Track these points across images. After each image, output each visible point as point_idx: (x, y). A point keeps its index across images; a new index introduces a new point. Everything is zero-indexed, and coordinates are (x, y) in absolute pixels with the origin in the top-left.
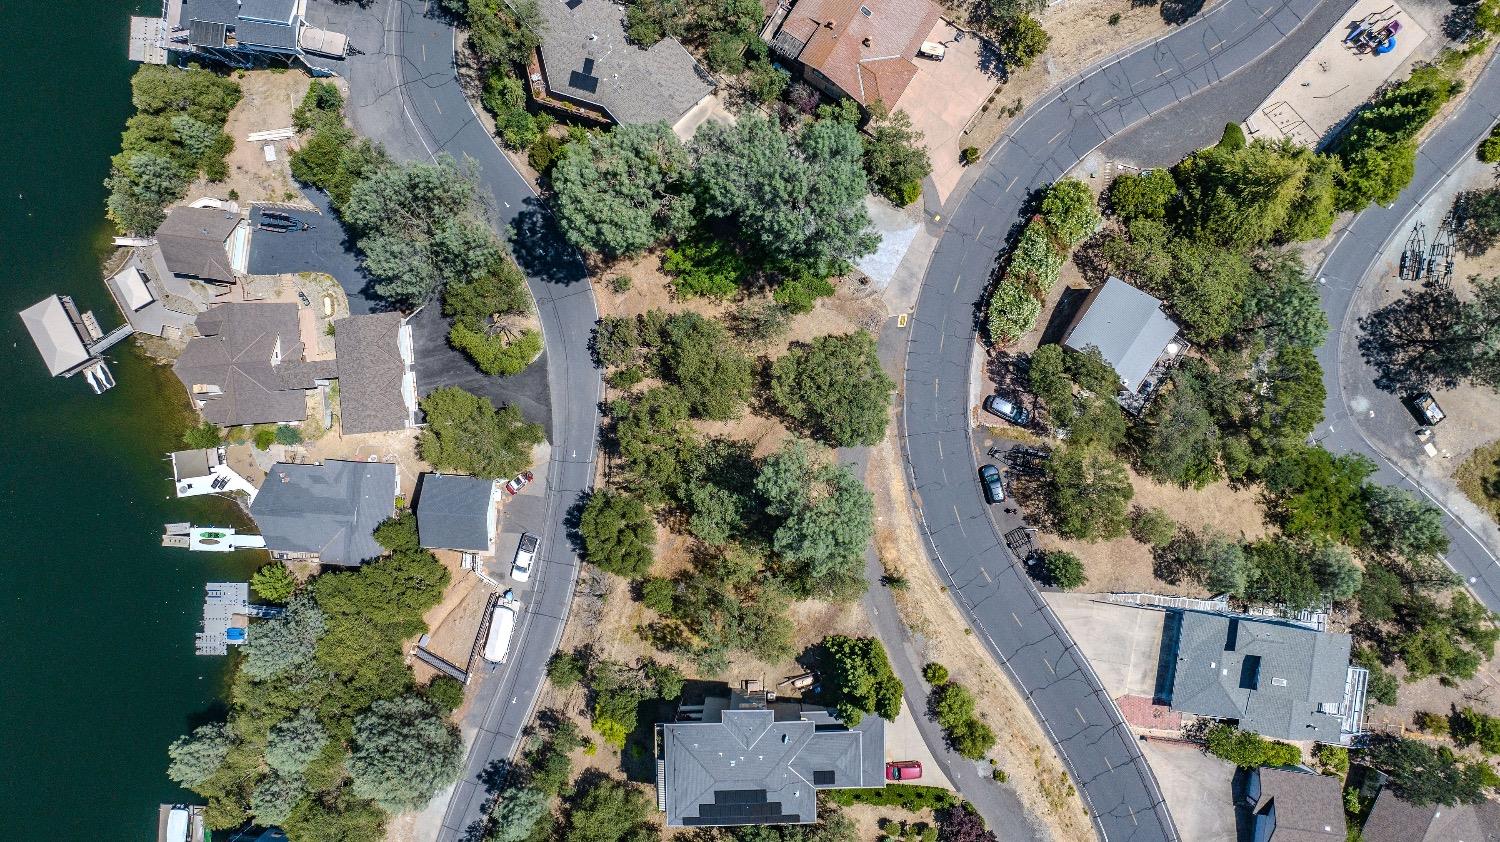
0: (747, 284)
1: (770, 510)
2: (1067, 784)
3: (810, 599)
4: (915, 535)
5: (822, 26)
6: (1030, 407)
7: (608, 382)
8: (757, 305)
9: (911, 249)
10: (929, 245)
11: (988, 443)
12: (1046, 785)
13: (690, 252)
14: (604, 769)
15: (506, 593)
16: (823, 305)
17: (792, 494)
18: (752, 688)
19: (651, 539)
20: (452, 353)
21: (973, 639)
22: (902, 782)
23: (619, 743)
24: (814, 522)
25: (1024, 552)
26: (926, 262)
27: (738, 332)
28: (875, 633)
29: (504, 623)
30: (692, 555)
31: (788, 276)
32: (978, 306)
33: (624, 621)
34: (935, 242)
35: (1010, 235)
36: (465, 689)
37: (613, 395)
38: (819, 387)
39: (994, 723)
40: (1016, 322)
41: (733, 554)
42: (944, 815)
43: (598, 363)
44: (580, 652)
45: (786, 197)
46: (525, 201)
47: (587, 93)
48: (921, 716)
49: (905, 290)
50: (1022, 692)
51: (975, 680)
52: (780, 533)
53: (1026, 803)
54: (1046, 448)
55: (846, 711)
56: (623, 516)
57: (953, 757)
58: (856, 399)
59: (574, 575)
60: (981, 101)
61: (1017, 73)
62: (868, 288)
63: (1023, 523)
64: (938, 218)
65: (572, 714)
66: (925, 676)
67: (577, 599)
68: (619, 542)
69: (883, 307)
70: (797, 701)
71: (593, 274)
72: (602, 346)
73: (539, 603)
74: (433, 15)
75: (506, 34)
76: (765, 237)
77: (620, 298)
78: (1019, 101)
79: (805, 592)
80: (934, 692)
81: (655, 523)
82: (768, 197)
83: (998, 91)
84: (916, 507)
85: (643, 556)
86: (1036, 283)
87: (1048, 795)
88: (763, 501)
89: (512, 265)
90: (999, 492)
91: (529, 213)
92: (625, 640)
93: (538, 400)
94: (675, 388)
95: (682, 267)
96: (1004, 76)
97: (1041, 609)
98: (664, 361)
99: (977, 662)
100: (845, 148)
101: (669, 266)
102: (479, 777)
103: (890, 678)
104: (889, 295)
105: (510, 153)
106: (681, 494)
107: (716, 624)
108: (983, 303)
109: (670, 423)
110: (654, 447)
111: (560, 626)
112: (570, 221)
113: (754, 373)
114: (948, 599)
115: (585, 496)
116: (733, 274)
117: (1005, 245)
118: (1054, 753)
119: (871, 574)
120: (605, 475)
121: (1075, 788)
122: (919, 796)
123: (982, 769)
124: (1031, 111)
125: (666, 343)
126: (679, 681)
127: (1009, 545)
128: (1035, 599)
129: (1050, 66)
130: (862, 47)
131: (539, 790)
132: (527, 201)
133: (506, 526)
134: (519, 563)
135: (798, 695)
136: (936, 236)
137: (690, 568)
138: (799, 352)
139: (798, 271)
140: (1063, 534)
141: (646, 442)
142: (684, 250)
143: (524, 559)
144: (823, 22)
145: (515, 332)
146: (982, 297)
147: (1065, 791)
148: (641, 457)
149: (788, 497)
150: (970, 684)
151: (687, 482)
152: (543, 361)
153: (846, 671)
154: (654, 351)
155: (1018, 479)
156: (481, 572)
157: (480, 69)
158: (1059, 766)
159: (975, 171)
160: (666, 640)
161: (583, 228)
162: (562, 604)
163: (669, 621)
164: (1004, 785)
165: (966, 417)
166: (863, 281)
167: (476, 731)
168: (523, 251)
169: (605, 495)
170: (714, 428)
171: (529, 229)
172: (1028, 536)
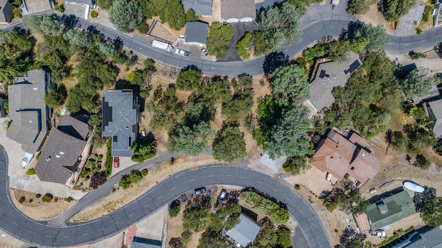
0: (261, 120)
1: (194, 125)
2: (111, 210)
3: (168, 136)
4: (186, 168)
5: (337, 145)
6: (223, 203)
7: (234, 79)
8: (255, 123)
9: (270, 169)
10: (272, 174)
11: (212, 190)
12: (111, 204)
13: (271, 104)
14: (119, 74)
15: (172, 47)
16: (255, 143)
17: (199, 132)
18: (142, 118)
19: (187, 90)
20: (243, 33)
21: (155, 184)
22: (113, 162)
23: (127, 79)
24: (191, 138)
25: (180, 200)
26: (266, 173)
27: (247, 118)
28: (157, 155)
29: (164, 46)
30: (182, 102)
31: (263, 132)
32: (253, 188)
33: (163, 81)
34: (272, 176)
35: (274, 198)
36: (144, 34)
37: (230, 80)
38: (230, 141)
39: (130, 189)
40: (248, 199)
41: (182, 114)
42: (103, 174)
43: (239, 76)
44: (154, 68)
45: (287, 133)
46: (288, 56)
47: (319, 75)
48: (133, 168)
49: (259, 167)
50: (138, 198)
51: (143, 184)
52: (188, 128)
53: (106, 198)
54: (210, 207)
55: (135, 146)
56: (194, 82)
57: (120, 177)
58: (226, 151)
59: (177, 67)
60: (313, 191)
61: (321, 202)
62: (259, 156)
63: (188, 200)
64: (279, 177)
65: (136, 65)
66: (144, 169)
67: (170, 68)
68: (186, 81)
69: (254, 160)
70: (138, 132)
71: (265, 75)
72: (244, 77)
73: (169, 56)
74: (343, 30)
75: (337, 52)
76: (275, 126)
77: (258, 83)
78: (313, 202)
79: (170, 135)
80: (139, 172)
81: (192, 91)
82: (287, 128)
83: (316, 196)
84: (194, 168)
85: (182, 87)
86: (259, 206)
87: (108, 205)
88: (197, 124)
89: (269, 51)
90: (197, 193)
91: (284, 57)
92: (157, 82)
93: (229, 58)
94: (231, 98)
95: (267, 101)
96: (320, 198)
97: (163, 204)
98: (240, 95)
99: (148, 185)
100: (301, 150)
101: (267, 98)
102: (119, 37)
103: (144, 159)
104: (257, 162)
105: (302, 52)
106: (200, 99)
107: (161, 108)
108: (254, 189)
109: (221, 97)
110: (214, 92)
111: (162, 63)
112: (282, 69)
113: (235, 122)
114: (167, 177)
115: (200, 71)
116: (264, 116)
117: (271, 197)
118: (120, 207)
119: (175, 155)
120: (206, 77)
121: (110, 213)
122: (109, 167)
123: (116, 185)
124: (310, 205)
125: (245, 96)
126: (145, 97)
127: (182, 195)
128: (166, 202)
129: (323, 212)
130: (330, 156)
131: (114, 55)
132: (288, 57)
133: (192, 48)
134: (181, 51)
135: (140, 132)
136: (274, 176)
137: (178, 101)
138: (241, 135)
139: (265, 135)
140: (185, 211)
141: (216, 90)
142: (272, 102)
143: (182, 53)
144: (338, 145)
145: (249, 52)
146: (256, 190)
147: (109, 210)
148: (212, 87)
149: (198, 131)
150: (142, 183)
151: (203, 101)
152: (240, 60)
153: (147, 146)
154: (243, 93)
155: (201, 199)
156: (179, 40)
157: (327, 44)
158: (116, 208)
159: (293, 189)
160: (157, 94)
161: (279, 73)
162: (169, 63)
163: (163, 94)
164: (111, 192)
165: (220, 184)
166: (261, 155)
167: (132, 37)
168: (273, 55)
169: (200, 77)
170: (219, 109)
171: (279, 57)
172: (185, 201)
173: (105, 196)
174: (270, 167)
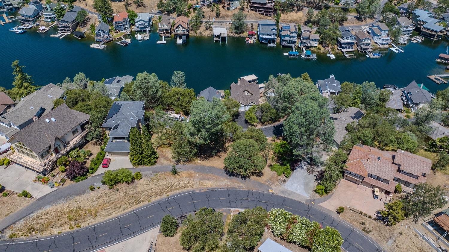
2: (75, 226)
4: (190, 189)
9: (299, 195)
10: (302, 200)
11: (224, 214)
12: (80, 212)
16: (274, 173)
21: (146, 203)
26: (295, 199)
28: (157, 165)
34: (304, 202)
49: (283, 192)
51: (131, 193)
53: (78, 198)
60: (363, 210)
61: (381, 223)
62: (282, 183)
64: (313, 203)
69: (276, 186)
71: (276, 137)
78: (370, 231)
83: (370, 217)
84: (200, 190)
87: (76, 211)
96: (377, 219)
97: (153, 225)
104: (280, 188)
114: (164, 196)
118: (90, 225)
119: (179, 167)
121: (72, 230)
122: (95, 165)
123: (98, 184)
124: (368, 237)
127: (182, 216)
128: (158, 224)
129: (390, 241)
130: (366, 159)
136: (306, 202)
147: (73, 223)
158: (84, 225)
159: (335, 215)
164: (88, 191)
165: (235, 207)
166: (284, 182)
173: (77, 195)
174: (298, 192)
